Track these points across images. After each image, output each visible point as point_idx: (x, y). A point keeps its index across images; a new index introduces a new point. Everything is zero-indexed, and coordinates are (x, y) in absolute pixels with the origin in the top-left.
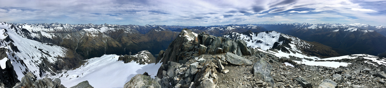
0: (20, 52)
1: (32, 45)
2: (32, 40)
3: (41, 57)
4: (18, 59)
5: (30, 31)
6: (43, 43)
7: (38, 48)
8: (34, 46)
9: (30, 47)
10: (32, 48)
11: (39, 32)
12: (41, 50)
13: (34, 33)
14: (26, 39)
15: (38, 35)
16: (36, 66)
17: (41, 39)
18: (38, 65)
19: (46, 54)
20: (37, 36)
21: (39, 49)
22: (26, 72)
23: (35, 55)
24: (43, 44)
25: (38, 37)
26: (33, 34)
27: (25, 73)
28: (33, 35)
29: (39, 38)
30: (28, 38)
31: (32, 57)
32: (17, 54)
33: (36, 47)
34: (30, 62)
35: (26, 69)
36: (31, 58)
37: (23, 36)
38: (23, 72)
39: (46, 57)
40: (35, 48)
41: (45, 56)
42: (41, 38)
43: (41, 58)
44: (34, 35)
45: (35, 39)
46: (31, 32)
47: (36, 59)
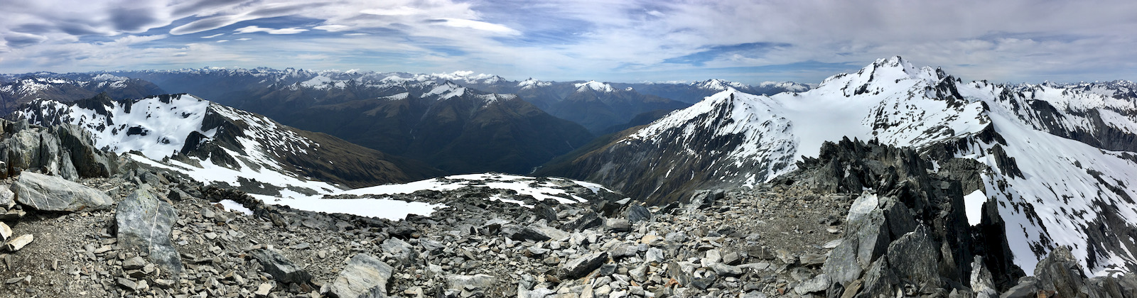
0: (1024, 178)
1: (1065, 156)
2: (1067, 138)
3: (1094, 200)
4: (1016, 200)
5: (1060, 108)
6: (1107, 151)
7: (1086, 166)
8: (1073, 161)
9: (1058, 161)
10: (1066, 165)
11: (1093, 113)
12: (1096, 175)
13: (1074, 114)
14: (1045, 135)
15: (1087, 120)
16: (1077, 230)
17: (1100, 138)
18: (1083, 227)
19: (1114, 190)
20: (1085, 126)
21: (1089, 172)
22: (1041, 244)
23: (1073, 190)
24: (1104, 153)
25: (1087, 129)
26: (1070, 117)
27: (1038, 250)
28: (1071, 123)
29: (1092, 131)
30: (1052, 133)
31: (1065, 197)
32: (1015, 184)
33: (1078, 164)
34: (1056, 213)
35: (1042, 236)
36: (1061, 199)
37: (1034, 127)
38: (1033, 245)
39: (1111, 201)
40: (1075, 166)
41: (1108, 196)
42: (1100, 133)
43: (1096, 203)
44: (1073, 123)
45: (1078, 135)
46: (1064, 113)
47: (1078, 204)
